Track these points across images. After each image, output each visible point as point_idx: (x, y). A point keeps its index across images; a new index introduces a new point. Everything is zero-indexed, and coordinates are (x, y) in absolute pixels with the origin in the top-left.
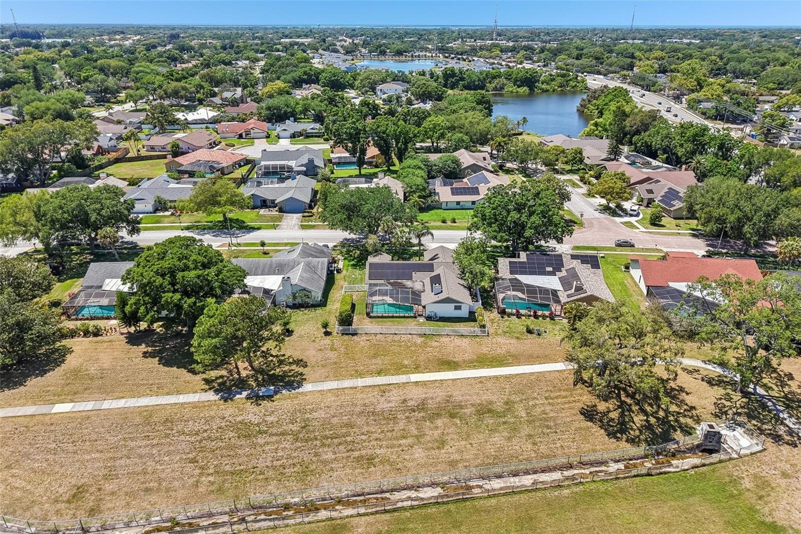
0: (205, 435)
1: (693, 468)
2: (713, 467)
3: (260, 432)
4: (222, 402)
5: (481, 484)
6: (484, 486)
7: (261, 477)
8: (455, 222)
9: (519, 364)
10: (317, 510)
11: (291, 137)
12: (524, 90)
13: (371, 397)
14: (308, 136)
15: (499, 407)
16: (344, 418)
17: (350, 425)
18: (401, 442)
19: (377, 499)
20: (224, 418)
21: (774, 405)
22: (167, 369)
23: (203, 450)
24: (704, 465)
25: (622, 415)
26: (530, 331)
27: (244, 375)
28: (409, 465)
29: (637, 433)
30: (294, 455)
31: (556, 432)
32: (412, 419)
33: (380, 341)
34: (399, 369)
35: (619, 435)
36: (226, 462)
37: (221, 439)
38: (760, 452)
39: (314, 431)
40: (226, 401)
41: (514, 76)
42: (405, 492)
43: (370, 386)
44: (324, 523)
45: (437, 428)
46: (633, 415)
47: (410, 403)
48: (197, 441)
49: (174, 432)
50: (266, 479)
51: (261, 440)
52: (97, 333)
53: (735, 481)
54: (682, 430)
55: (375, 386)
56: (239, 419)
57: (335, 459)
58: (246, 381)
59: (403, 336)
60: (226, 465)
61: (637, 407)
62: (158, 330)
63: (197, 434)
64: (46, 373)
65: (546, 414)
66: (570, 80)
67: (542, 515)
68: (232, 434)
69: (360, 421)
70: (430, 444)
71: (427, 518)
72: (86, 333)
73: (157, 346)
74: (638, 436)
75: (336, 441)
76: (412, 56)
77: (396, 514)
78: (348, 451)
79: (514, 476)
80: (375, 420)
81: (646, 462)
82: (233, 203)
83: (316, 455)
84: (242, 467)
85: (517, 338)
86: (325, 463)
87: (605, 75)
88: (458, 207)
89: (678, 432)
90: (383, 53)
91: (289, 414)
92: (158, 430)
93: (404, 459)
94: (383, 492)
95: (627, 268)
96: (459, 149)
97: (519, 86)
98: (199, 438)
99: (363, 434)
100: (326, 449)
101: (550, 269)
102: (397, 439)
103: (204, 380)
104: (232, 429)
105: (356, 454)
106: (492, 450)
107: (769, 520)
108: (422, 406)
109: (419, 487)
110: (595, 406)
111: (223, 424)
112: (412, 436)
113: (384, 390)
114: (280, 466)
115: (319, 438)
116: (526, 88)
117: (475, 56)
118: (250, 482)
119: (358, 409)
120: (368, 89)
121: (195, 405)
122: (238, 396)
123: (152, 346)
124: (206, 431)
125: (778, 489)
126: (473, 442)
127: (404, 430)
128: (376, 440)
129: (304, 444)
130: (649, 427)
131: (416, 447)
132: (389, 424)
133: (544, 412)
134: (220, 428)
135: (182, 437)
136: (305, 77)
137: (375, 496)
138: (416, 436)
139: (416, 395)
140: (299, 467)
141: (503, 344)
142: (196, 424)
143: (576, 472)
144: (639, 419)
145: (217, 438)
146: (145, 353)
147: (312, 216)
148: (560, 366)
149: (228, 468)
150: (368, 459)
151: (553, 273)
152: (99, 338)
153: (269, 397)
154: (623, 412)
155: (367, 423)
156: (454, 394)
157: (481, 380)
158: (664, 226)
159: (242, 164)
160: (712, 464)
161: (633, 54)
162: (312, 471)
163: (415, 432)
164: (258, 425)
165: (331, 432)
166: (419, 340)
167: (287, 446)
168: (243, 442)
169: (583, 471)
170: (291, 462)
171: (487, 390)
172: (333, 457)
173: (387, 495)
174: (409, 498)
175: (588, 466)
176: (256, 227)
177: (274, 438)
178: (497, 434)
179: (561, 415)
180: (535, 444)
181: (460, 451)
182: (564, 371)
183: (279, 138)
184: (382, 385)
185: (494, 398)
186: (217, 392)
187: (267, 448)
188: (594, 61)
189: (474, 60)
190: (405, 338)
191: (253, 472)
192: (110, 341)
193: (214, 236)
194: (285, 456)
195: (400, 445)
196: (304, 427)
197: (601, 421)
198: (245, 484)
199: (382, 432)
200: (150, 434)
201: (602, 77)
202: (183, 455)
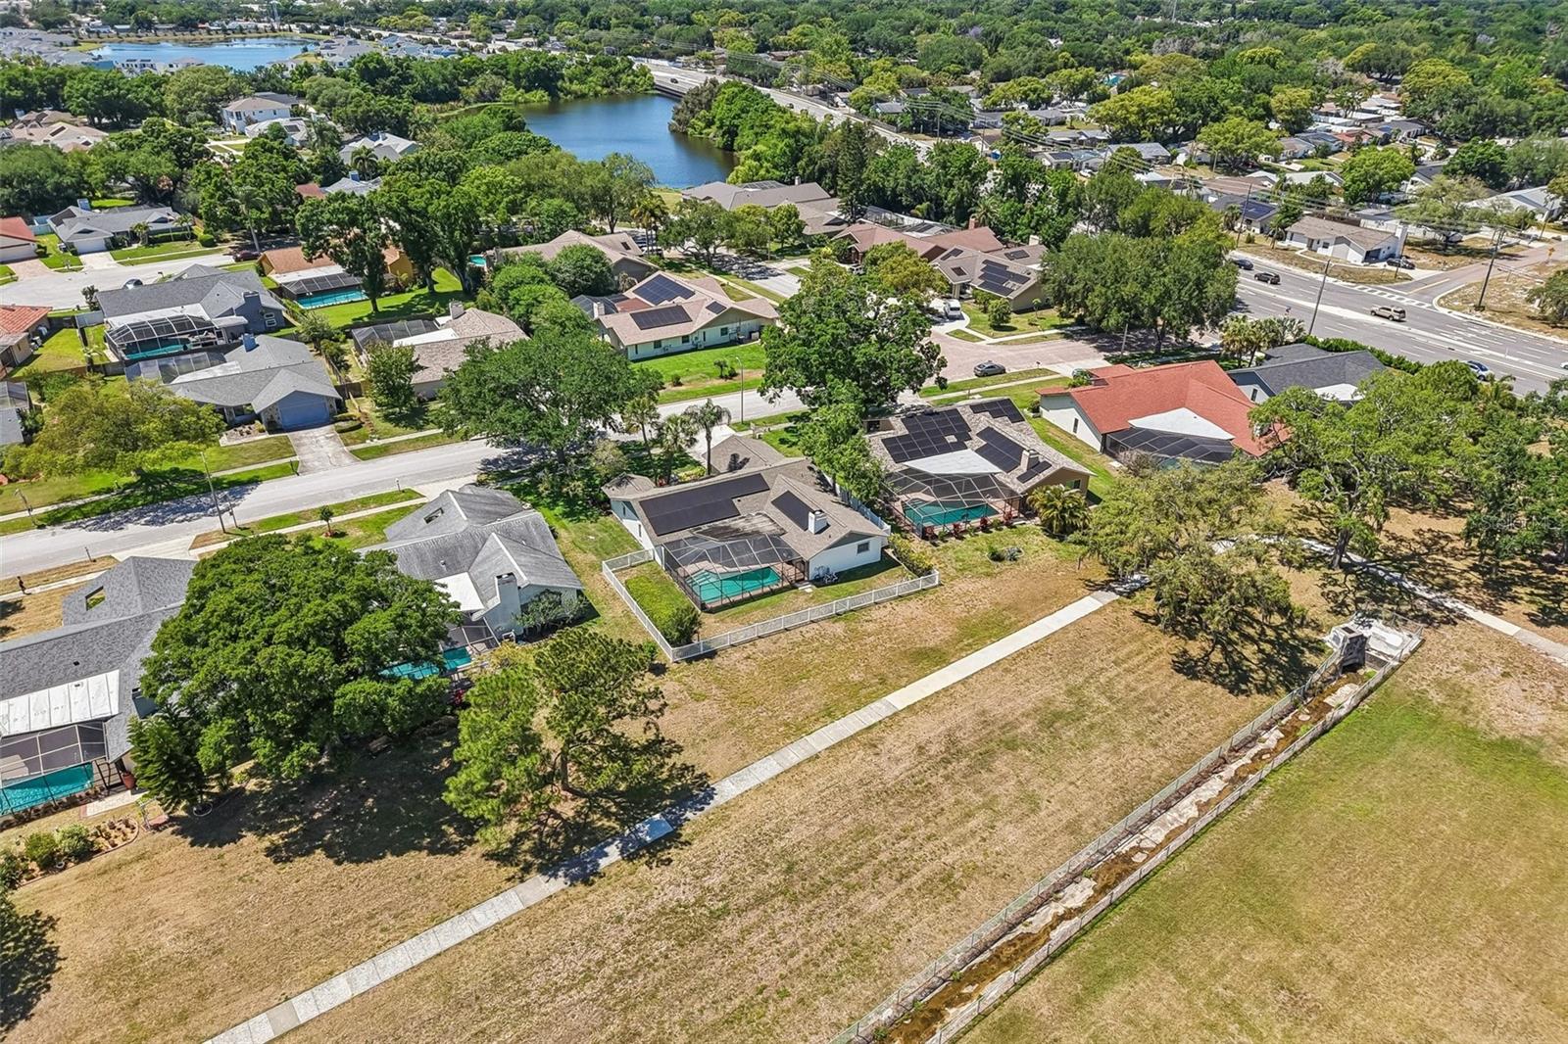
0: (607, 971)
1: (1362, 700)
2: (1382, 689)
3: (716, 916)
4: (581, 888)
5: (1134, 844)
6: (1142, 845)
7: (787, 1003)
8: (680, 384)
9: (1029, 620)
10: (937, 1015)
11: (108, 249)
12: (539, 96)
13: (859, 763)
14: (153, 240)
15: (1063, 703)
16: (845, 821)
17: (864, 832)
18: (970, 825)
19: (1010, 943)
20: (619, 919)
21: (1387, 573)
22: (374, 866)
23: (628, 1005)
24: (1371, 691)
25: (1227, 654)
26: (997, 557)
27: (571, 814)
28: (1013, 859)
29: (1262, 674)
30: (813, 931)
31: (1167, 715)
32: (957, 777)
33: (770, 652)
34: (859, 696)
35: (1243, 687)
36: (698, 1006)
37: (650, 965)
38: (1420, 645)
39: (813, 870)
40: (587, 882)
41: (512, 69)
42: (1042, 911)
43: (840, 744)
44: (977, 1030)
45: (1004, 776)
46: (1239, 648)
47: (933, 749)
48: (601, 991)
49: (534, 995)
50: (801, 1001)
51: (730, 931)
52: (85, 851)
53: (1421, 699)
54: (1311, 650)
55: (846, 740)
56: (652, 907)
57: (890, 906)
58: (586, 824)
59: (803, 629)
60: (701, 1012)
61: (1236, 634)
62: (251, 785)
63: (588, 976)
64: (31, 1006)
65: (1133, 690)
66: (619, 72)
67: (1260, 853)
68: (664, 945)
69: (876, 816)
70: (1015, 811)
71: (1119, 937)
72: (51, 863)
73: (290, 824)
74: (1267, 679)
75: (865, 870)
76: (225, 31)
77: (1070, 954)
78: (899, 881)
79: (1167, 809)
80: (900, 805)
81: (1299, 713)
82: (178, 433)
83: (852, 912)
84: (737, 1002)
85: (988, 575)
86: (878, 920)
87: (671, 59)
88: (659, 351)
89: (1307, 654)
90: (145, 25)
91: (742, 856)
92: (495, 1010)
93: (998, 854)
94: (1012, 927)
95: (1036, 410)
96: (562, 231)
97: (528, 90)
98: (600, 984)
99: (899, 838)
100: (861, 895)
101: (951, 439)
102: (959, 823)
103: (490, 856)
104: (653, 934)
105: (916, 880)
106: (1109, 781)
107: (1495, 737)
108: (953, 750)
109: (1058, 892)
110: (1185, 652)
111: (628, 932)
112: (979, 808)
113: (869, 739)
114: (806, 963)
115: (831, 878)
116: (541, 92)
117: (375, 26)
118: (775, 1021)
119: (856, 795)
120: (202, 114)
121: (528, 919)
122: (603, 862)
123: (274, 829)
124: (601, 963)
125: (1474, 690)
126: (1073, 779)
127: (958, 802)
128: (929, 838)
129: (814, 902)
130: (1268, 660)
131: (999, 824)
132: (927, 802)
133: (1129, 688)
134: (628, 943)
135: (562, 999)
136: (17, 93)
137: (1004, 940)
138: (985, 806)
139: (927, 729)
140: (840, 949)
141: (979, 592)
142: (570, 957)
143: (1234, 766)
144: (1249, 650)
145: (638, 968)
146: (271, 851)
147: (359, 427)
148: (1090, 603)
149: (710, 1017)
150: (942, 880)
151: (960, 446)
152: (99, 861)
153: (672, 838)
154: (1224, 649)
155: (892, 814)
156: (987, 707)
157: (1003, 666)
158: (1015, 329)
159: (44, 331)
160: (1378, 685)
161: (688, 16)
162: (868, 947)
163: (978, 799)
164: (699, 902)
165: (845, 859)
166: (839, 628)
167: (787, 920)
168: (699, 952)
169: (1241, 762)
170: (818, 947)
171: (1027, 681)
172: (884, 902)
173: (1021, 929)
174: (1060, 919)
175: (1242, 751)
176: (245, 478)
177: (752, 916)
178: (1095, 752)
179: (1153, 683)
180: (1155, 746)
181: (1068, 803)
182: (1104, 608)
183: (76, 253)
184: (857, 734)
185: (1047, 691)
186: (548, 869)
187: (753, 940)
188: (637, 33)
189: (380, 36)
190: (811, 631)
191: (766, 1001)
192: (141, 858)
193: (147, 523)
194: (800, 942)
195: (973, 833)
196: (789, 870)
197: (1208, 673)
198: (770, 1031)
199: (928, 820)
200: (484, 1024)
201: (665, 63)
202: (596, 1034)
